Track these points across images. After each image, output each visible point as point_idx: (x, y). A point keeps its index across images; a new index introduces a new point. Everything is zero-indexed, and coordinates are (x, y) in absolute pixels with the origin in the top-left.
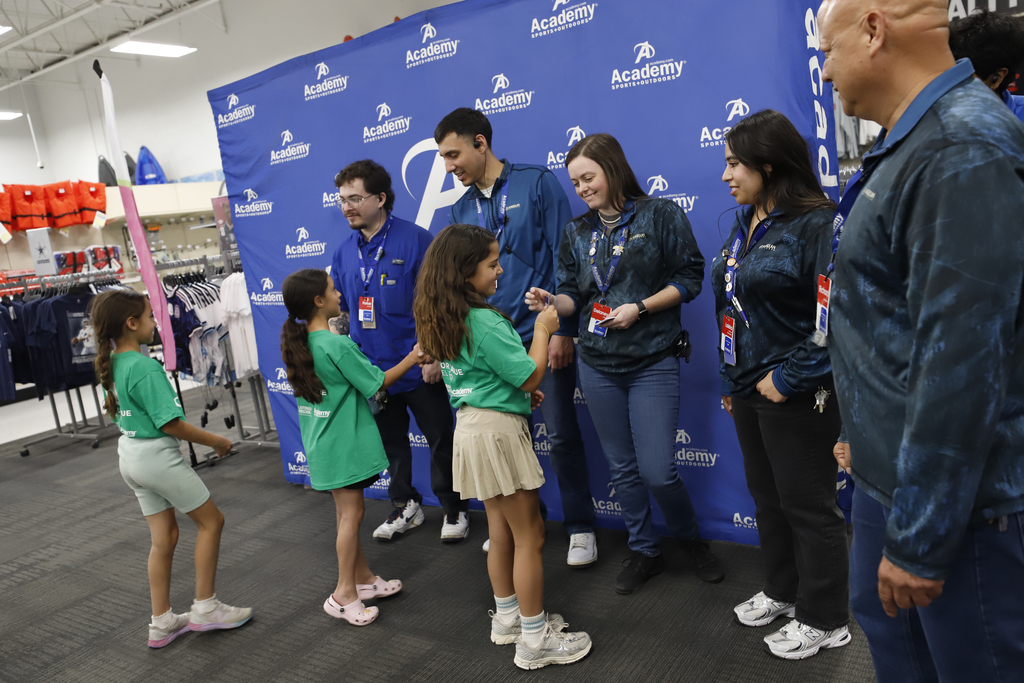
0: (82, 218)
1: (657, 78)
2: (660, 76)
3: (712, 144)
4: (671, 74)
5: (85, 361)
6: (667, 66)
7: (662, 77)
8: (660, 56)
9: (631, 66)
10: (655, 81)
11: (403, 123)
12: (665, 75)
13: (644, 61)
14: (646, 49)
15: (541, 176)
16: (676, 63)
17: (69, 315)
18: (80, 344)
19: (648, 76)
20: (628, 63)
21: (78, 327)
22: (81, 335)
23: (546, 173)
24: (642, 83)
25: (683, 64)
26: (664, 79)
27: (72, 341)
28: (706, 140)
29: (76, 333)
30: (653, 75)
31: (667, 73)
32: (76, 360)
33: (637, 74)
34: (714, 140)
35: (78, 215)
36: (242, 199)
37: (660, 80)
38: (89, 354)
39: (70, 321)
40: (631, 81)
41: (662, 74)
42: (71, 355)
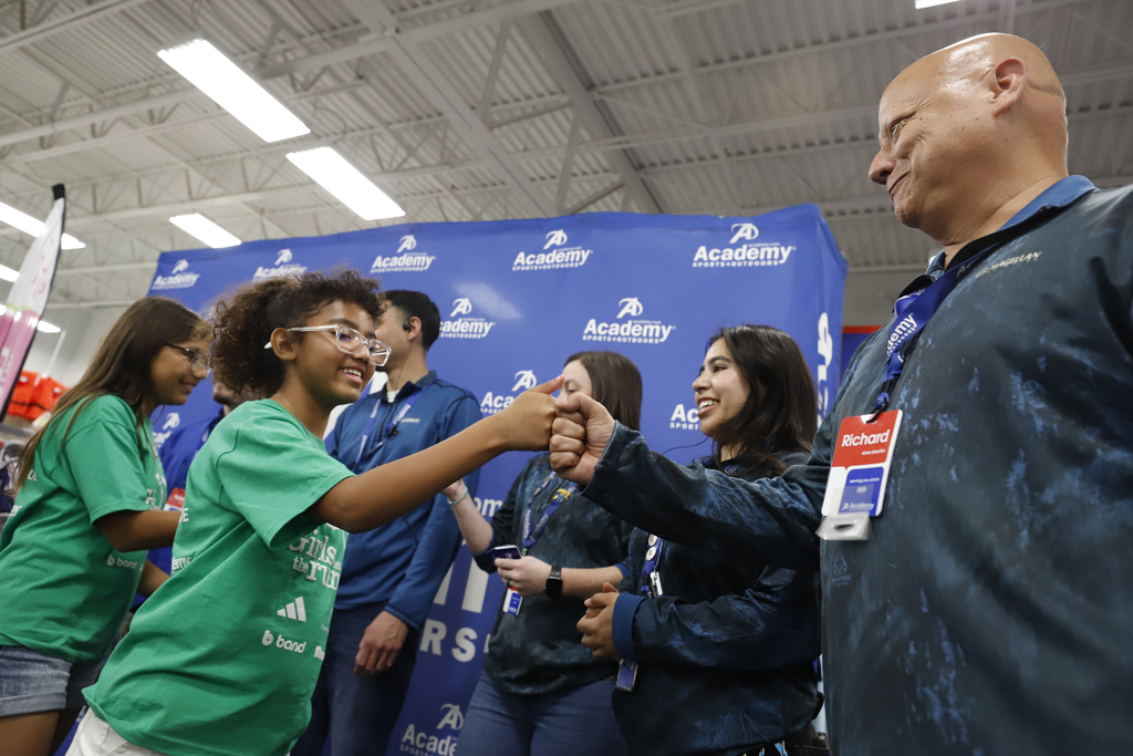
0: (27, 412)
1: (637, 338)
2: (641, 336)
3: (684, 426)
4: (654, 337)
6: (652, 328)
7: (643, 338)
8: (648, 315)
9: (611, 319)
10: (634, 340)
12: (648, 337)
13: (628, 317)
14: (633, 305)
15: (461, 399)
16: (664, 327)
19: (628, 333)
20: (609, 315)
23: (469, 400)
24: (619, 339)
25: (672, 331)
26: (645, 341)
28: (678, 420)
30: (634, 334)
31: (651, 335)
33: (615, 329)
34: (688, 422)
35: (25, 408)
37: (640, 340)
40: (607, 335)
41: (645, 335)
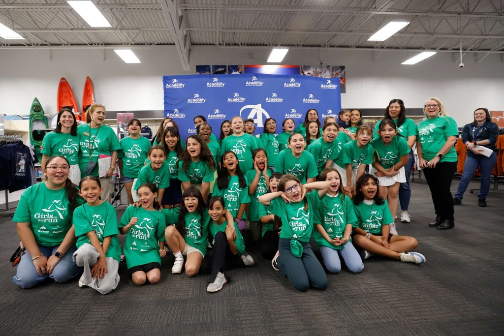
5: (20, 175)
11: (242, 100)
17: (17, 153)
18: (19, 167)
21: (20, 159)
22: (20, 164)
27: (17, 165)
29: (19, 162)
32: (17, 174)
36: (172, 112)
38: (21, 172)
39: (17, 156)
42: (15, 172)
